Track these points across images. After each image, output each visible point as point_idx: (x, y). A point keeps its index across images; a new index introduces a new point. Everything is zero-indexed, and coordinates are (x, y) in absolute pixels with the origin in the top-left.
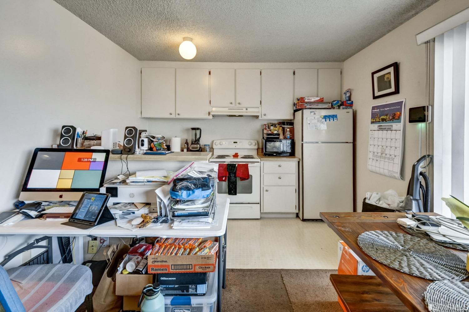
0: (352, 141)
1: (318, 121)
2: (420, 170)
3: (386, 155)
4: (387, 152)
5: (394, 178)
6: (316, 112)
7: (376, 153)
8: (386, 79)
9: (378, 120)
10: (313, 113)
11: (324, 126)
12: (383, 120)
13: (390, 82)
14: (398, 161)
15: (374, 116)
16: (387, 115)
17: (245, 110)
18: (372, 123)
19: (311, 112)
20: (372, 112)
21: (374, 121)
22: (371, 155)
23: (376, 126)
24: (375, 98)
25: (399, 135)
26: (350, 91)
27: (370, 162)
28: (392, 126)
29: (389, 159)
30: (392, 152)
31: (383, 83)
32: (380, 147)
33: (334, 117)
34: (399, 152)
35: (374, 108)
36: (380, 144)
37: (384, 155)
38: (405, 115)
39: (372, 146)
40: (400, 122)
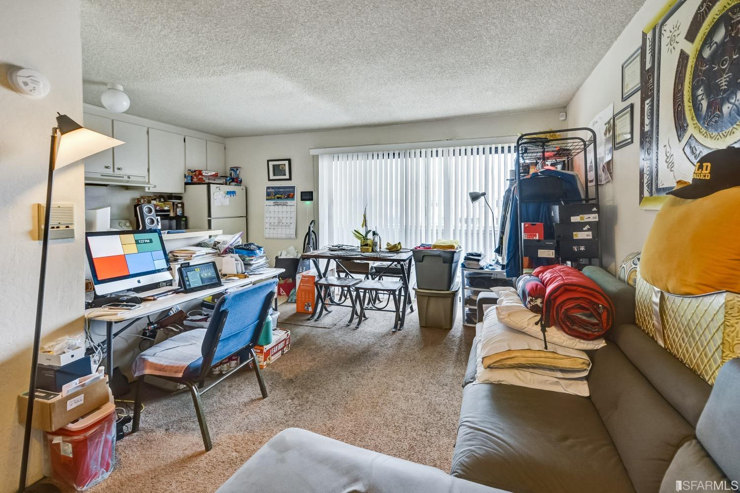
0: (245, 215)
1: (222, 197)
2: (312, 229)
3: (283, 223)
4: (284, 221)
5: (291, 238)
6: (220, 188)
7: (273, 224)
8: (281, 168)
9: (273, 198)
10: (218, 189)
11: (227, 200)
12: (278, 198)
13: (285, 171)
14: (293, 226)
15: (268, 194)
16: (282, 195)
17: (126, 178)
18: (267, 199)
19: (217, 188)
20: (267, 191)
21: (270, 198)
22: (267, 226)
23: (271, 202)
24: (269, 180)
25: (294, 209)
26: (235, 169)
27: (267, 231)
28: (287, 203)
29: (286, 226)
30: (288, 221)
31: (278, 170)
32: (277, 218)
33: (233, 193)
34: (293, 221)
35: (268, 188)
36: (276, 215)
37: (281, 224)
38: (298, 195)
39: (269, 218)
40: (294, 200)
